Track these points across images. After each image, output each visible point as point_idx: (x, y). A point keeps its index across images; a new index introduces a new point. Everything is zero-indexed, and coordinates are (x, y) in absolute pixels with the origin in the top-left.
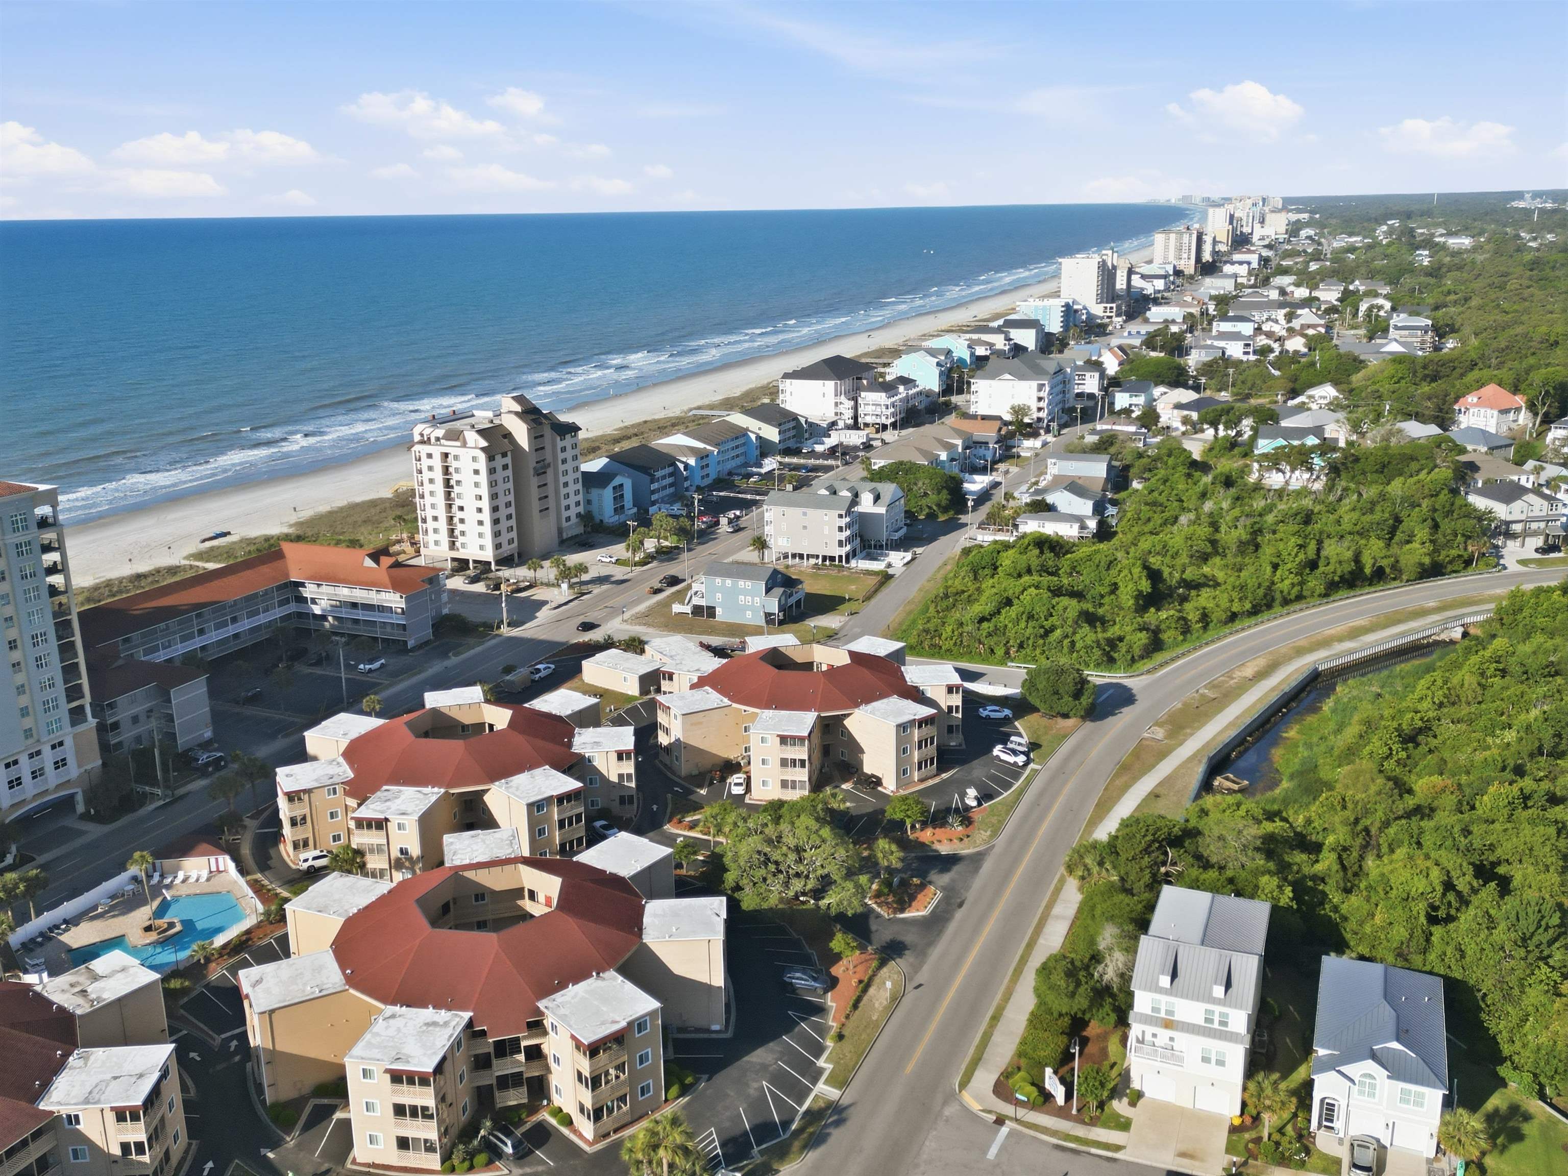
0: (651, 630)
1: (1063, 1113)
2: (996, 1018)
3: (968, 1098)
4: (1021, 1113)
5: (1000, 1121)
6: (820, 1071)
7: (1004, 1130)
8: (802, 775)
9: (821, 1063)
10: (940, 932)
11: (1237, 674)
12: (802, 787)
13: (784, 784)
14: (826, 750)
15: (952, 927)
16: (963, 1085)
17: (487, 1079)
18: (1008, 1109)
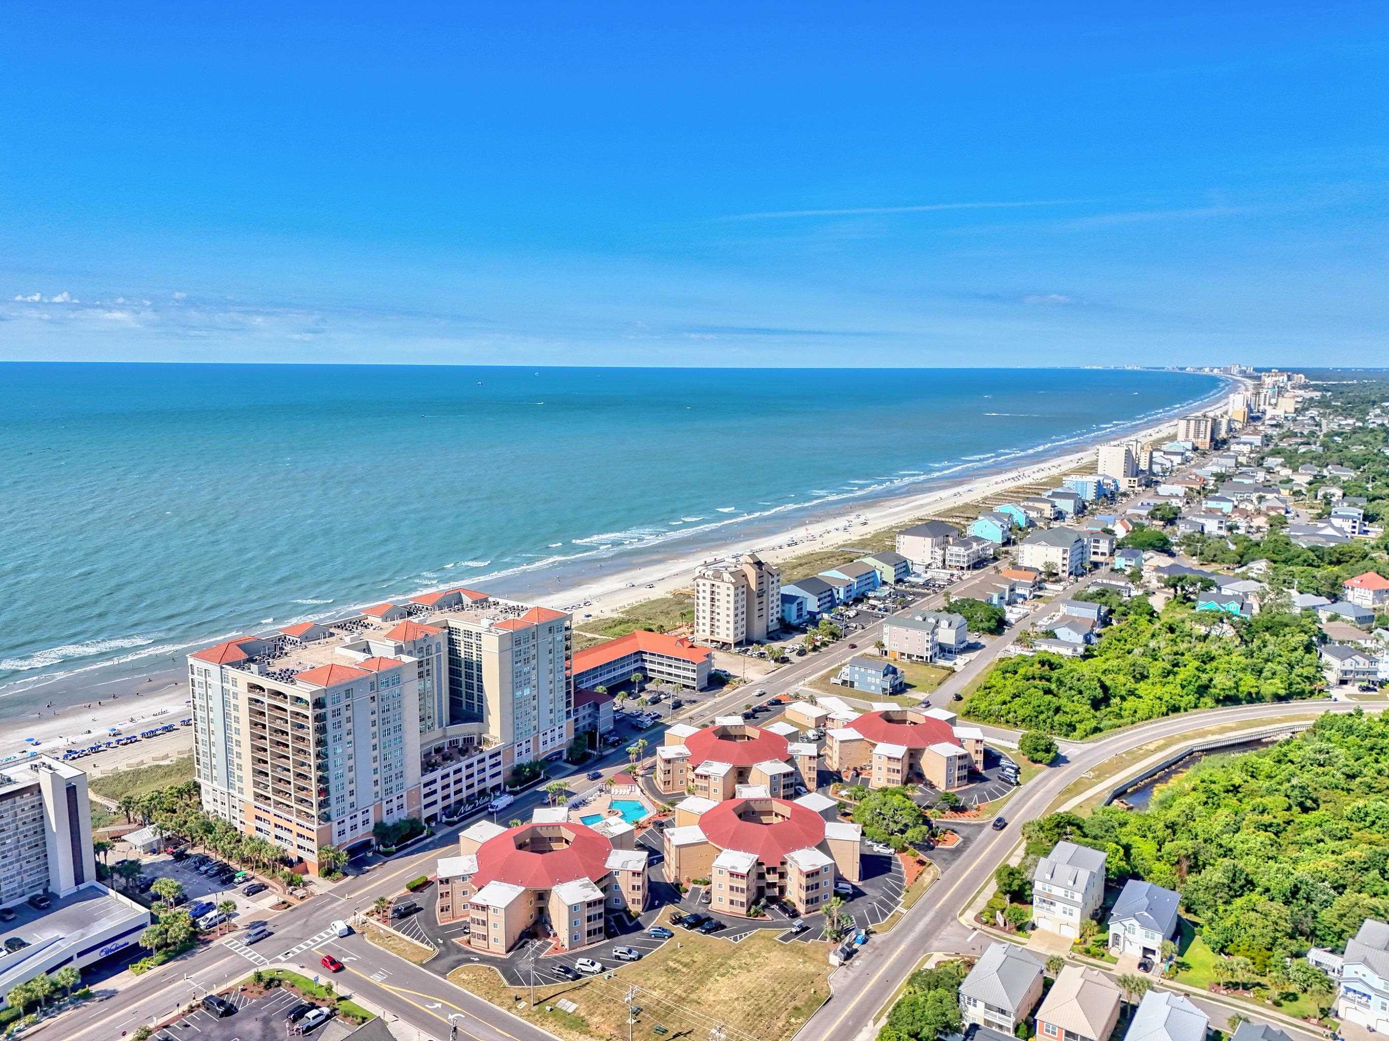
0: (819, 692)
1: (1001, 929)
2: (979, 892)
3: (962, 920)
4: (984, 927)
5: (975, 929)
6: (899, 902)
7: (976, 933)
8: (898, 777)
9: (899, 899)
10: (959, 856)
11: (1145, 747)
12: (897, 783)
13: (889, 781)
14: (911, 766)
15: (965, 854)
16: (960, 915)
17: (762, 884)
18: (978, 925)
